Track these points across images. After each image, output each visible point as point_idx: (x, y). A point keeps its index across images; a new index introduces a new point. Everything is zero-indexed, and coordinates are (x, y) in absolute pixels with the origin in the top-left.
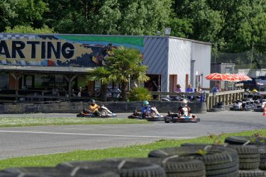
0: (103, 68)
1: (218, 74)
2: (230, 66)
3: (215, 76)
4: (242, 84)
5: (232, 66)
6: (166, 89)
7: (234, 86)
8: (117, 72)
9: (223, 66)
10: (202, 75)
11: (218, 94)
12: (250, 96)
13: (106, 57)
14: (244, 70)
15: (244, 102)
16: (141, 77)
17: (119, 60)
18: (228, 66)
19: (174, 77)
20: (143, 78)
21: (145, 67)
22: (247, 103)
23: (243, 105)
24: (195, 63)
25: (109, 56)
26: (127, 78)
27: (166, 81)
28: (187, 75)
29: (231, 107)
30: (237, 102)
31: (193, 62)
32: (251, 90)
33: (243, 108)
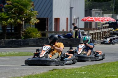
0: (3, 14)
1: (91, 17)
2: (99, 11)
3: (89, 18)
4: (108, 25)
5: (100, 11)
6: (51, 29)
7: (102, 26)
8: (14, 17)
9: (94, 11)
10: (78, 18)
11: (91, 32)
12: (114, 34)
13: (6, 5)
14: (108, 15)
15: (111, 38)
16: (32, 20)
17: (16, 7)
18: (97, 11)
19: (57, 20)
20: (34, 21)
21: (35, 12)
22: (114, 39)
23: (111, 40)
24: (73, 10)
25: (8, 4)
26: (22, 21)
27: (51, 23)
28: (67, 19)
29: (102, 41)
30: (106, 38)
31: (71, 8)
32: (115, 29)
33: (111, 43)
